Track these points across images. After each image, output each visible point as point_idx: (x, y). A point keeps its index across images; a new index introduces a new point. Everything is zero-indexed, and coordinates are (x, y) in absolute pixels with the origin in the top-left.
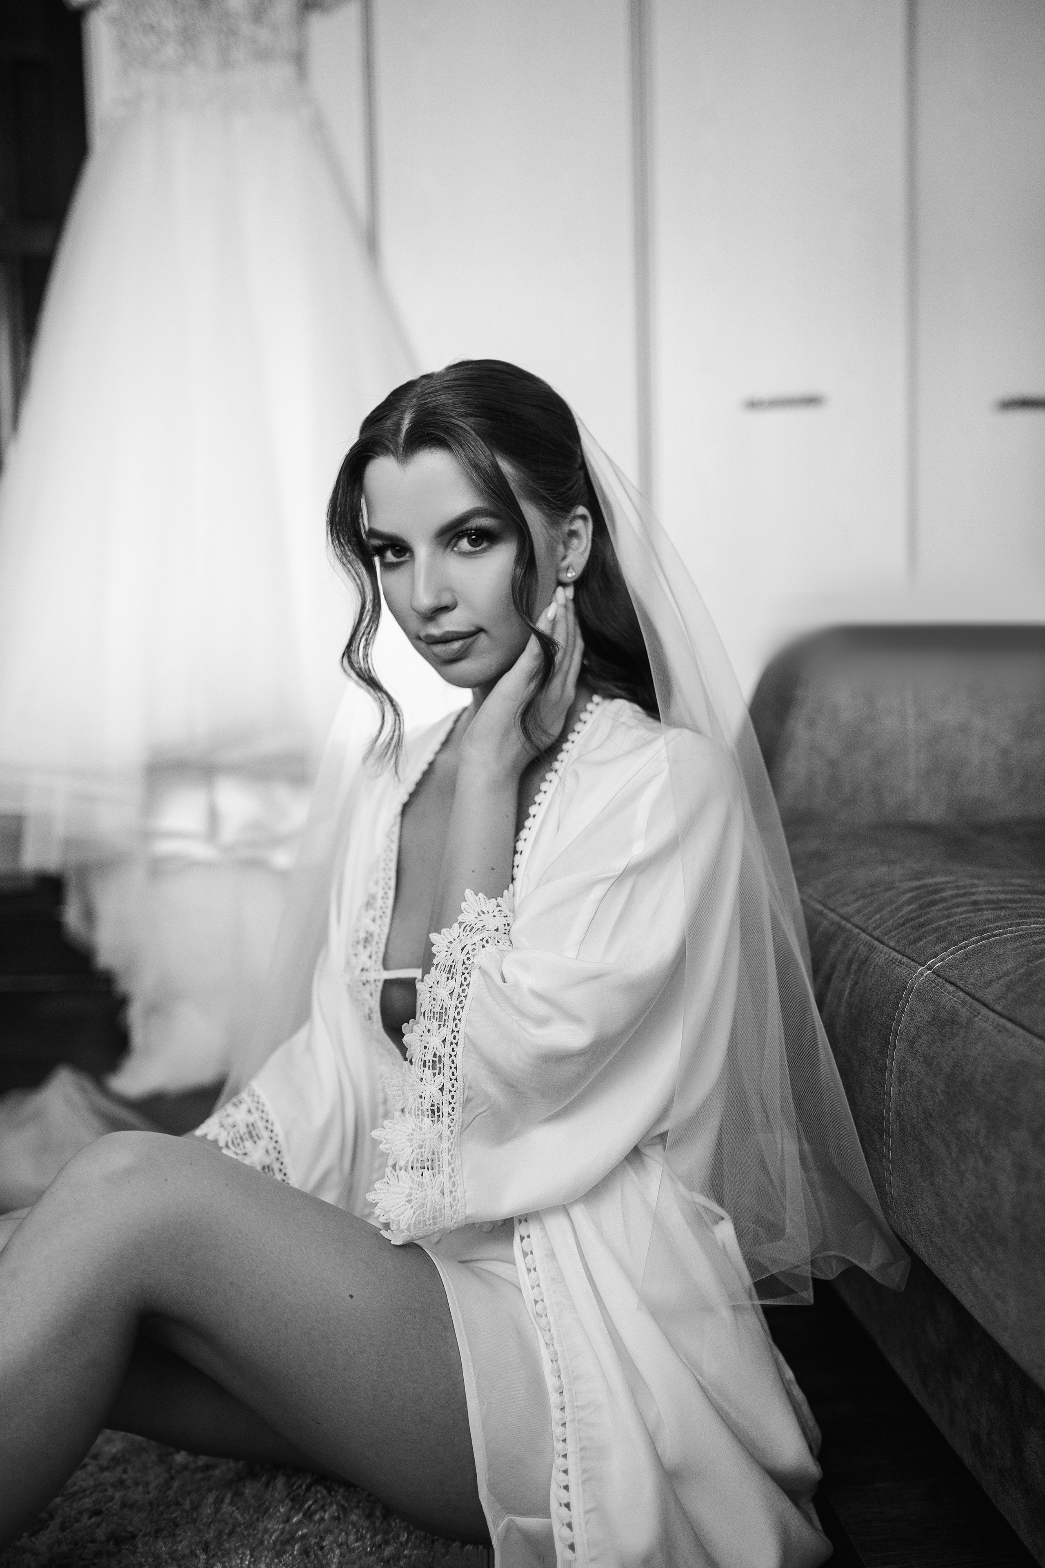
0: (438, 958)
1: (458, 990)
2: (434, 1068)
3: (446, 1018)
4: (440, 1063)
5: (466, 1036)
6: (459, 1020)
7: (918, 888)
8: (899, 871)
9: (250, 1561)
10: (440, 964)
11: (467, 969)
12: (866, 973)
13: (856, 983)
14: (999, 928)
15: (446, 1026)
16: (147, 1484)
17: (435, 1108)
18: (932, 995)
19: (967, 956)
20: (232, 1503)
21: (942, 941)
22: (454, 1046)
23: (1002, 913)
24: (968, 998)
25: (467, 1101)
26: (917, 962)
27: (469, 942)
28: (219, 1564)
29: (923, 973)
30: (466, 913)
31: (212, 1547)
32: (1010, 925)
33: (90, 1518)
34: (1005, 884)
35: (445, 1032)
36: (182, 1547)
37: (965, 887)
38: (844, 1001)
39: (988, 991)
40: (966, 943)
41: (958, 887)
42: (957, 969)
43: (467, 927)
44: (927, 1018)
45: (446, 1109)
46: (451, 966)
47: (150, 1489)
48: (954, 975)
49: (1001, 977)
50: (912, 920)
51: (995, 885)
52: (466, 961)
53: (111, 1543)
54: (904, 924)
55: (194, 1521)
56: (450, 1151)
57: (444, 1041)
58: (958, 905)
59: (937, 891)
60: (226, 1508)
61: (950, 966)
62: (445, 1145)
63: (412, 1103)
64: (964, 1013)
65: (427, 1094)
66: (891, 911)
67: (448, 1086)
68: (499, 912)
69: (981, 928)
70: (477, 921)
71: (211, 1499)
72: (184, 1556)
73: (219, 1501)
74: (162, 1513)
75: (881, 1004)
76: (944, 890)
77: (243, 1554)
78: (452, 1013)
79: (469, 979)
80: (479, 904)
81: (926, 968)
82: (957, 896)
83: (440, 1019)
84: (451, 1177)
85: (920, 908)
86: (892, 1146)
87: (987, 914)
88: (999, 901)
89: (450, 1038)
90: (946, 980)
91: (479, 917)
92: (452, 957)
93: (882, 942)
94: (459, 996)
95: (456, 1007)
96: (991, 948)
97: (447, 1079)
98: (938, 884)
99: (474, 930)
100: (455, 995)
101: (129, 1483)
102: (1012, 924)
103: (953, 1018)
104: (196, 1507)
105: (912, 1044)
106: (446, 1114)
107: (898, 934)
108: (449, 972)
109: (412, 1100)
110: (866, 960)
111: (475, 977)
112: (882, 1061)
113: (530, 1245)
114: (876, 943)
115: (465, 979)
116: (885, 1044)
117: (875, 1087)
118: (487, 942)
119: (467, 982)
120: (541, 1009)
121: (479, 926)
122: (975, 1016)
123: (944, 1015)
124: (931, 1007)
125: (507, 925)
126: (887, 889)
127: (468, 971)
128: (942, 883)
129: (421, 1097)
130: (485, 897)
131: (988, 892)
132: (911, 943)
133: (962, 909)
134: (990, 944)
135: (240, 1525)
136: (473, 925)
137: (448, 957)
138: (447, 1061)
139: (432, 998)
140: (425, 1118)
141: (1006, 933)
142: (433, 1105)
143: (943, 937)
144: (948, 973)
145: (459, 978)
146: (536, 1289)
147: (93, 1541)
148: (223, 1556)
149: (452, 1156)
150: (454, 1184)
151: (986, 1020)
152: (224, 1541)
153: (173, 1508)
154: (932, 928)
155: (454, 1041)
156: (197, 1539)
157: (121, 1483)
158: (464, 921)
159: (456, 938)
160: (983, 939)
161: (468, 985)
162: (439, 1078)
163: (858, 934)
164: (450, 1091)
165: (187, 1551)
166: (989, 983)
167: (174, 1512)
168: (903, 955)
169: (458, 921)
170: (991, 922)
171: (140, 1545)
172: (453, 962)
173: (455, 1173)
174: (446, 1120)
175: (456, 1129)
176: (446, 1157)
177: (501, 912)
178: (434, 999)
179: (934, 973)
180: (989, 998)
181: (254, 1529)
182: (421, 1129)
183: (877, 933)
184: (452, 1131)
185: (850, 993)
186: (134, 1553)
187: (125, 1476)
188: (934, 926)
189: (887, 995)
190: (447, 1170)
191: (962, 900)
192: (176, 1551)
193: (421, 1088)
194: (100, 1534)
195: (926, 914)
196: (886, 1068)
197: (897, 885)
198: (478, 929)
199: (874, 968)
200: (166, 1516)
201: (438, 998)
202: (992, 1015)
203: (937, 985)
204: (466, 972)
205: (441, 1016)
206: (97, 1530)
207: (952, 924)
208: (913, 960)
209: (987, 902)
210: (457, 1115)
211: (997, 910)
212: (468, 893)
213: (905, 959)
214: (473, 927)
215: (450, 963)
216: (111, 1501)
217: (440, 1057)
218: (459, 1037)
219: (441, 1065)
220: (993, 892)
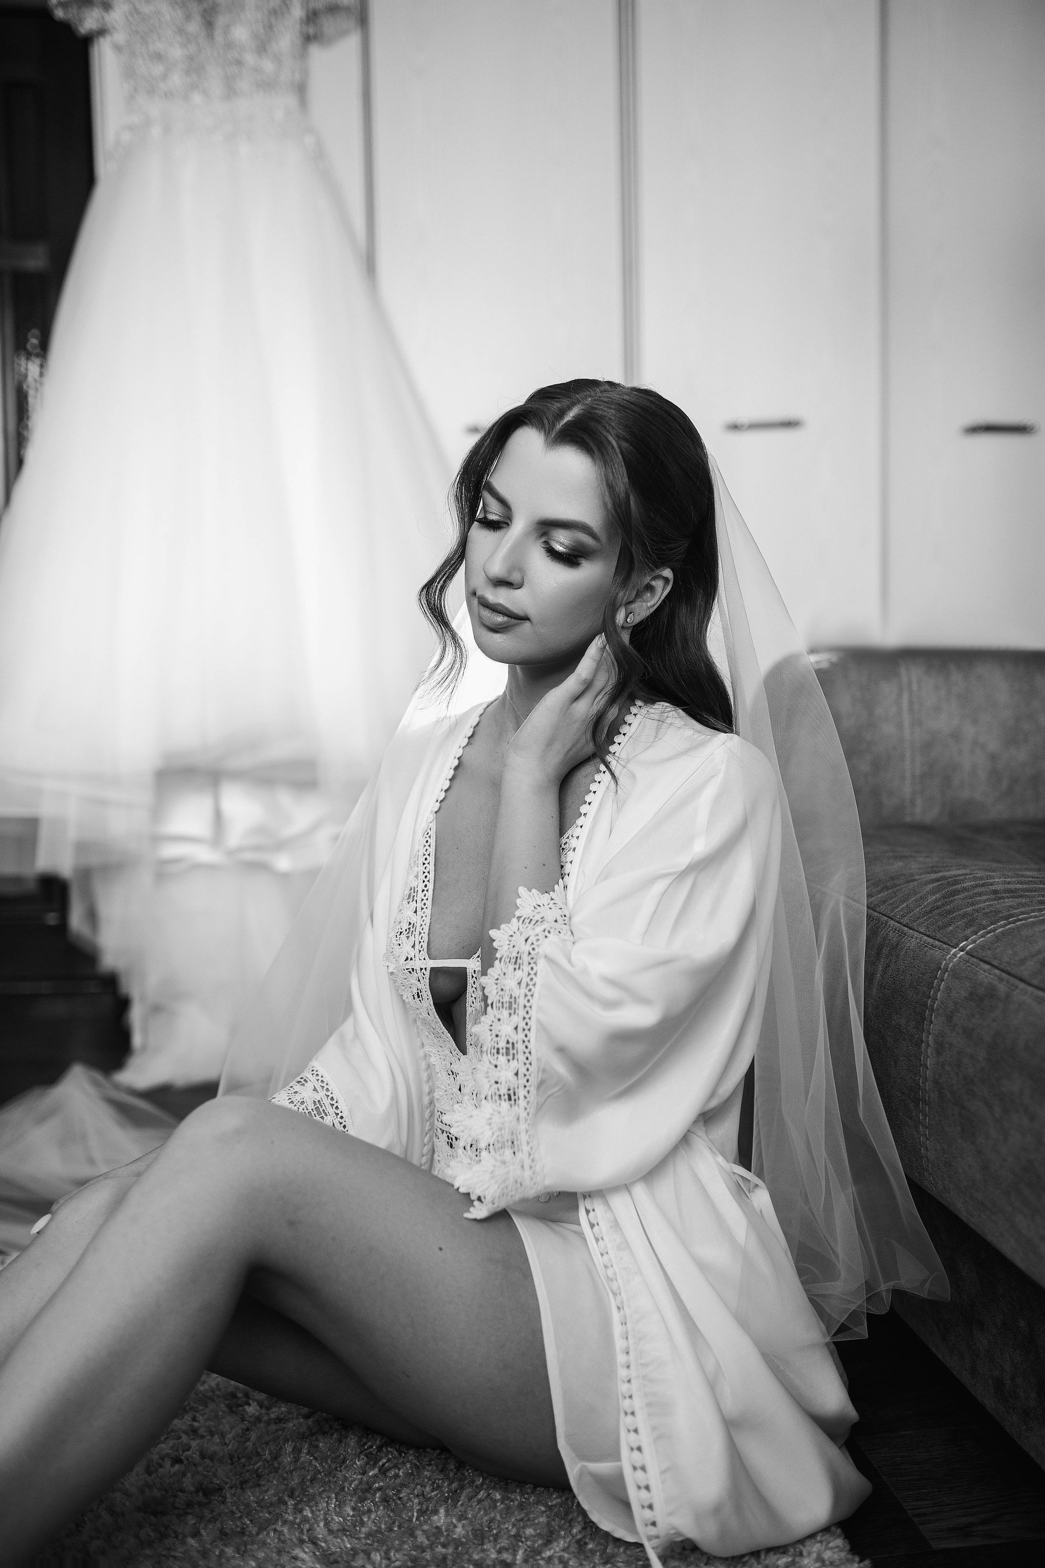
0: (501, 952)
1: (526, 980)
2: (507, 1054)
3: (516, 1006)
4: (513, 1048)
5: (539, 1022)
6: (531, 1007)
7: (937, 880)
8: (914, 866)
9: (336, 1504)
10: (504, 957)
11: (532, 958)
12: (898, 956)
13: (888, 966)
14: (1023, 913)
15: (516, 1014)
16: (222, 1435)
17: (511, 1092)
18: (968, 974)
19: (997, 938)
20: (308, 1453)
21: (971, 926)
22: (527, 1032)
23: (1024, 900)
24: (1004, 975)
25: (541, 1083)
26: (949, 945)
27: (531, 933)
28: (307, 1508)
29: (955, 955)
30: (523, 908)
31: (297, 1493)
32: (1033, 911)
33: (172, 1466)
34: (1018, 876)
35: (516, 1019)
36: (269, 1496)
37: (982, 878)
38: (876, 983)
39: (1023, 968)
40: (994, 927)
41: (975, 879)
42: (989, 949)
43: (526, 920)
44: (964, 994)
45: (521, 1093)
46: (517, 958)
47: (227, 1441)
48: (988, 955)
49: (1034, 956)
50: (938, 908)
51: (1008, 877)
52: (532, 952)
53: (201, 1494)
54: (931, 912)
55: (276, 1470)
56: (527, 1131)
57: (516, 1028)
58: (980, 894)
59: (957, 882)
60: (304, 1457)
61: (982, 947)
62: (523, 1126)
63: (487, 1088)
64: (1002, 988)
65: (502, 1079)
66: (916, 901)
67: (522, 1070)
68: (554, 905)
69: (1005, 913)
70: (534, 913)
71: (289, 1448)
72: (271, 1504)
73: (297, 1451)
74: (244, 1466)
75: (915, 984)
76: (963, 881)
77: (329, 1497)
78: (522, 1001)
79: (535, 968)
80: (533, 898)
81: (959, 949)
82: (977, 886)
83: (510, 1008)
84: (530, 1155)
85: (944, 897)
86: (929, 1112)
87: (1009, 902)
88: (1016, 890)
89: (522, 1025)
90: (981, 960)
91: (535, 910)
92: (516, 949)
93: (911, 929)
94: (528, 985)
95: (526, 995)
96: (1019, 931)
97: (521, 1064)
98: (955, 876)
99: (533, 922)
100: (523, 984)
101: (202, 1431)
102: (1034, 909)
103: (991, 993)
104: (276, 1457)
105: (949, 1018)
106: (522, 1097)
107: (926, 920)
108: (515, 963)
109: (488, 1086)
110: (897, 945)
111: (541, 966)
112: (918, 1036)
113: (596, 1217)
114: (906, 929)
115: (532, 969)
116: (921, 1020)
117: (910, 1060)
118: (549, 932)
119: (534, 971)
120: (610, 993)
121: (538, 917)
122: (1013, 990)
123: (981, 991)
124: (968, 984)
125: (563, 916)
126: (908, 882)
127: (534, 960)
128: (960, 875)
129: (497, 1083)
130: (538, 892)
131: (1005, 883)
132: (940, 928)
133: (984, 897)
134: (1018, 927)
135: (320, 1473)
136: (531, 918)
137: (511, 949)
138: (520, 1047)
139: (499, 989)
140: (503, 1102)
141: (1031, 917)
142: (509, 1090)
143: (972, 923)
144: (981, 954)
145: (527, 968)
146: (605, 1256)
147: (182, 1491)
148: (310, 1501)
149: (529, 1136)
150: (533, 1160)
151: (1024, 995)
152: (307, 1487)
153: (255, 1458)
154: (959, 915)
155: (526, 1028)
156: (283, 1487)
157: (194, 1431)
158: (521, 915)
159: (516, 931)
160: (1010, 923)
161: (535, 974)
162: (514, 1064)
163: (887, 922)
164: (525, 1075)
165: (275, 1499)
166: (1023, 961)
167: (256, 1463)
168: (935, 939)
169: (515, 916)
170: (1015, 909)
171: (228, 1496)
172: (518, 953)
173: (534, 1150)
174: (522, 1102)
175: (532, 1110)
176: (524, 1138)
177: (556, 905)
178: (502, 990)
179: (967, 953)
180: (1025, 974)
181: (334, 1477)
182: (499, 1113)
183: (905, 921)
184: (528, 1114)
185: (882, 976)
186: (224, 1502)
187: (196, 1424)
188: (960, 912)
189: (921, 976)
190: (526, 1148)
191: (983, 889)
192: (263, 1500)
193: (495, 1074)
194: (188, 1483)
195: (951, 902)
196: (922, 1042)
197: (917, 877)
198: (537, 921)
199: (906, 952)
200: (248, 1468)
201: (506, 988)
202: (1030, 989)
203: (972, 964)
204: (533, 961)
205: (511, 1005)
206: (184, 1480)
207: (977, 911)
208: (944, 943)
209: (1006, 891)
210: (532, 1097)
211: (1017, 898)
212: (522, 890)
213: (937, 942)
214: (531, 920)
215: (514, 954)
216: (188, 1450)
217: (513, 1043)
218: (532, 1023)
219: (515, 1051)
220: (1009, 883)
